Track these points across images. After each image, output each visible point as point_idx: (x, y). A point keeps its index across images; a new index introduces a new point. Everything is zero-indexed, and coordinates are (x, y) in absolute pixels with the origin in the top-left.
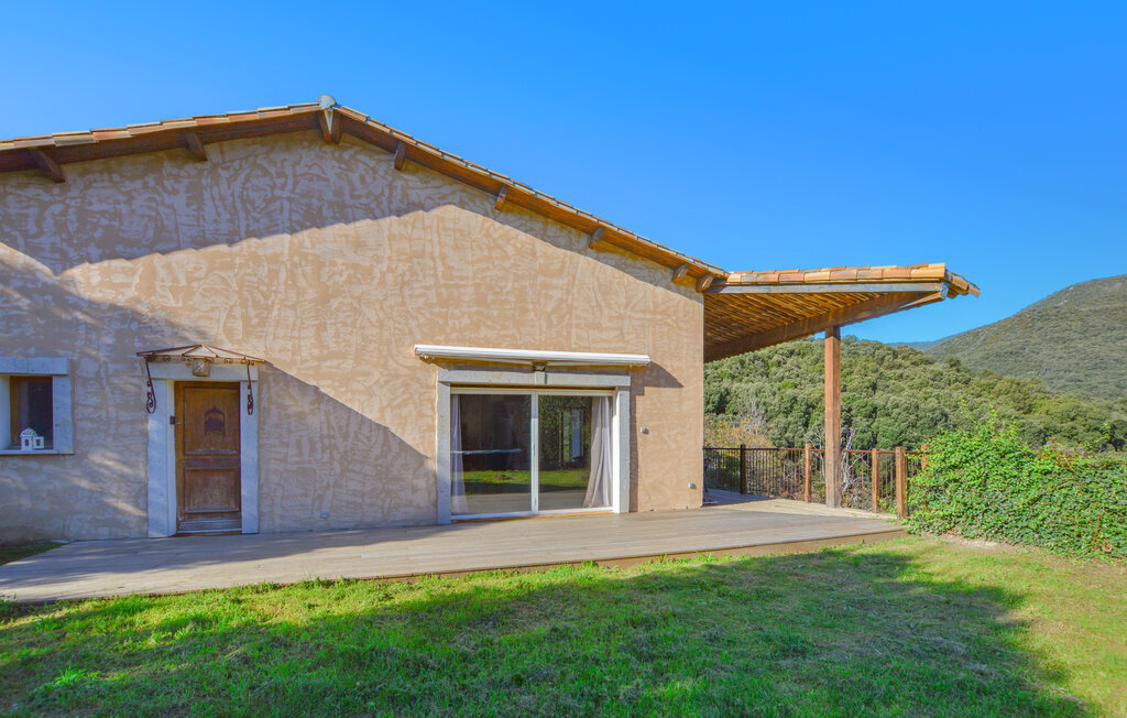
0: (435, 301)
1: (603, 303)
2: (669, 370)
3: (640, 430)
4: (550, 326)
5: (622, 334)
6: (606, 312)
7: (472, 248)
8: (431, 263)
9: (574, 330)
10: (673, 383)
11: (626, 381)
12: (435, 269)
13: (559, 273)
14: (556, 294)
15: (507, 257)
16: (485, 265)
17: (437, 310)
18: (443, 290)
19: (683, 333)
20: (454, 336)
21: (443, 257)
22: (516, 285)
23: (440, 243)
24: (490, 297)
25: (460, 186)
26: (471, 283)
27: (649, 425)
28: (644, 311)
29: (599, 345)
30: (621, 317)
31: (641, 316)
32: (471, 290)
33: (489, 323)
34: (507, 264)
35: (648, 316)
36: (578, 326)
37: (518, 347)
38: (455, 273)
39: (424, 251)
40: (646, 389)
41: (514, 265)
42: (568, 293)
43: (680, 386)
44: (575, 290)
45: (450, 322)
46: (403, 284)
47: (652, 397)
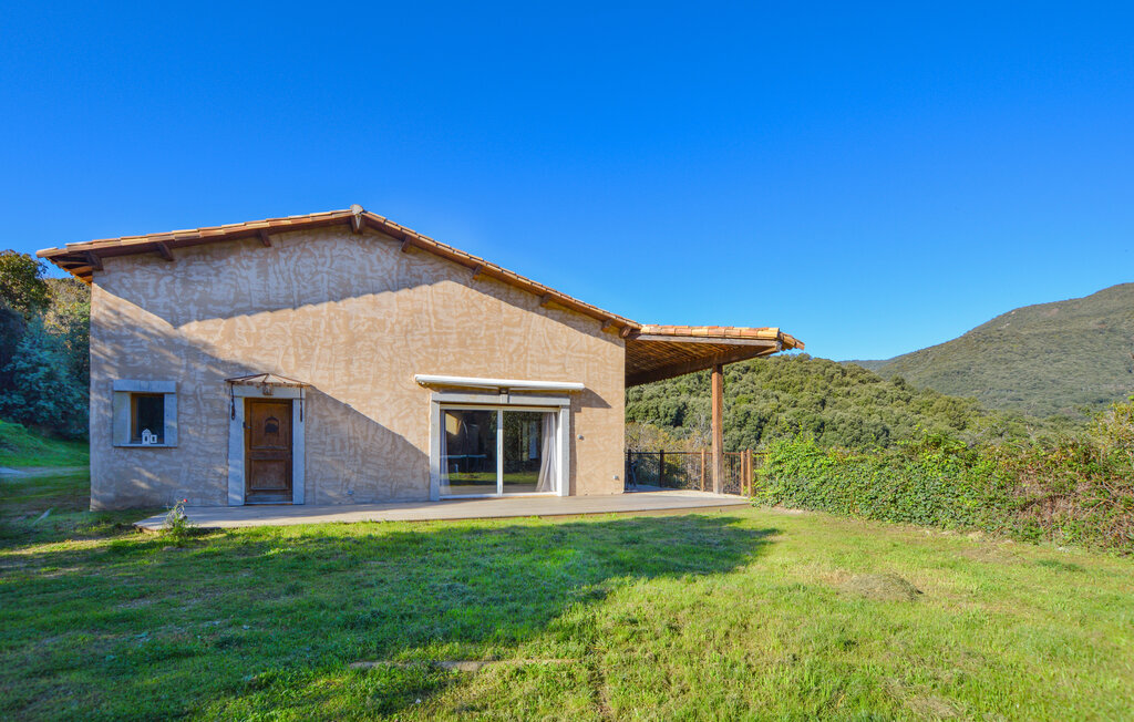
0: (429, 344)
1: (550, 346)
2: (599, 394)
3: (578, 436)
4: (511, 361)
5: (564, 368)
6: (553, 352)
7: (456, 306)
8: (426, 317)
9: (529, 365)
10: (603, 404)
11: (567, 402)
12: (430, 322)
13: (518, 325)
14: (517, 340)
15: (481, 313)
16: (464, 319)
17: (430, 350)
18: (435, 336)
19: (610, 367)
20: (442, 368)
21: (435, 313)
22: (488, 333)
23: (433, 303)
24: (469, 341)
25: (448, 263)
26: (454, 331)
27: (584, 433)
28: (580, 352)
29: (547, 376)
30: (564, 355)
31: (578, 354)
32: (455, 336)
33: (468, 359)
34: (481, 318)
35: (583, 355)
36: (532, 362)
37: (488, 377)
38: (444, 325)
39: (422, 309)
40: (583, 409)
41: (486, 319)
42: (525, 338)
43: (608, 406)
44: (530, 337)
45: (440, 358)
46: (407, 332)
47: (586, 415)
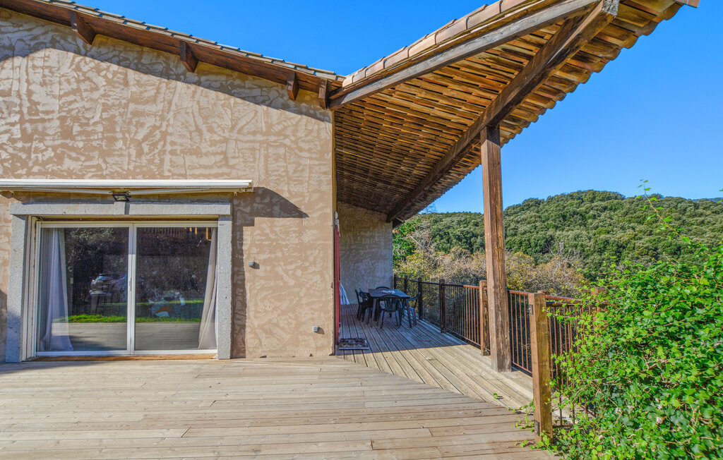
0: (19, 136)
1: (204, 128)
2: (285, 195)
3: (247, 263)
4: (140, 153)
5: (226, 158)
6: (207, 136)
7: (60, 83)
8: (18, 101)
9: (168, 157)
10: (291, 211)
11: (226, 209)
12: (21, 105)
13: (154, 100)
14: (150, 122)
15: (97, 88)
16: (72, 98)
17: (20, 145)
18: (27, 125)
19: (305, 154)
20: (36, 169)
21: (30, 93)
22: (105, 115)
23: (28, 81)
24: (76, 129)
25: (54, 26)
26: (56, 115)
27: (260, 258)
28: (254, 133)
29: (197, 172)
30: (226, 141)
31: (251, 138)
32: (57, 123)
33: (74, 155)
34: (96, 95)
35: (259, 137)
36: (173, 153)
37: (103, 177)
38: (40, 108)
39: (10, 89)
40: (257, 219)
41: (104, 96)
42: (163, 118)
43: (301, 215)
44: (170, 115)
45: (33, 156)
47: (260, 233)
